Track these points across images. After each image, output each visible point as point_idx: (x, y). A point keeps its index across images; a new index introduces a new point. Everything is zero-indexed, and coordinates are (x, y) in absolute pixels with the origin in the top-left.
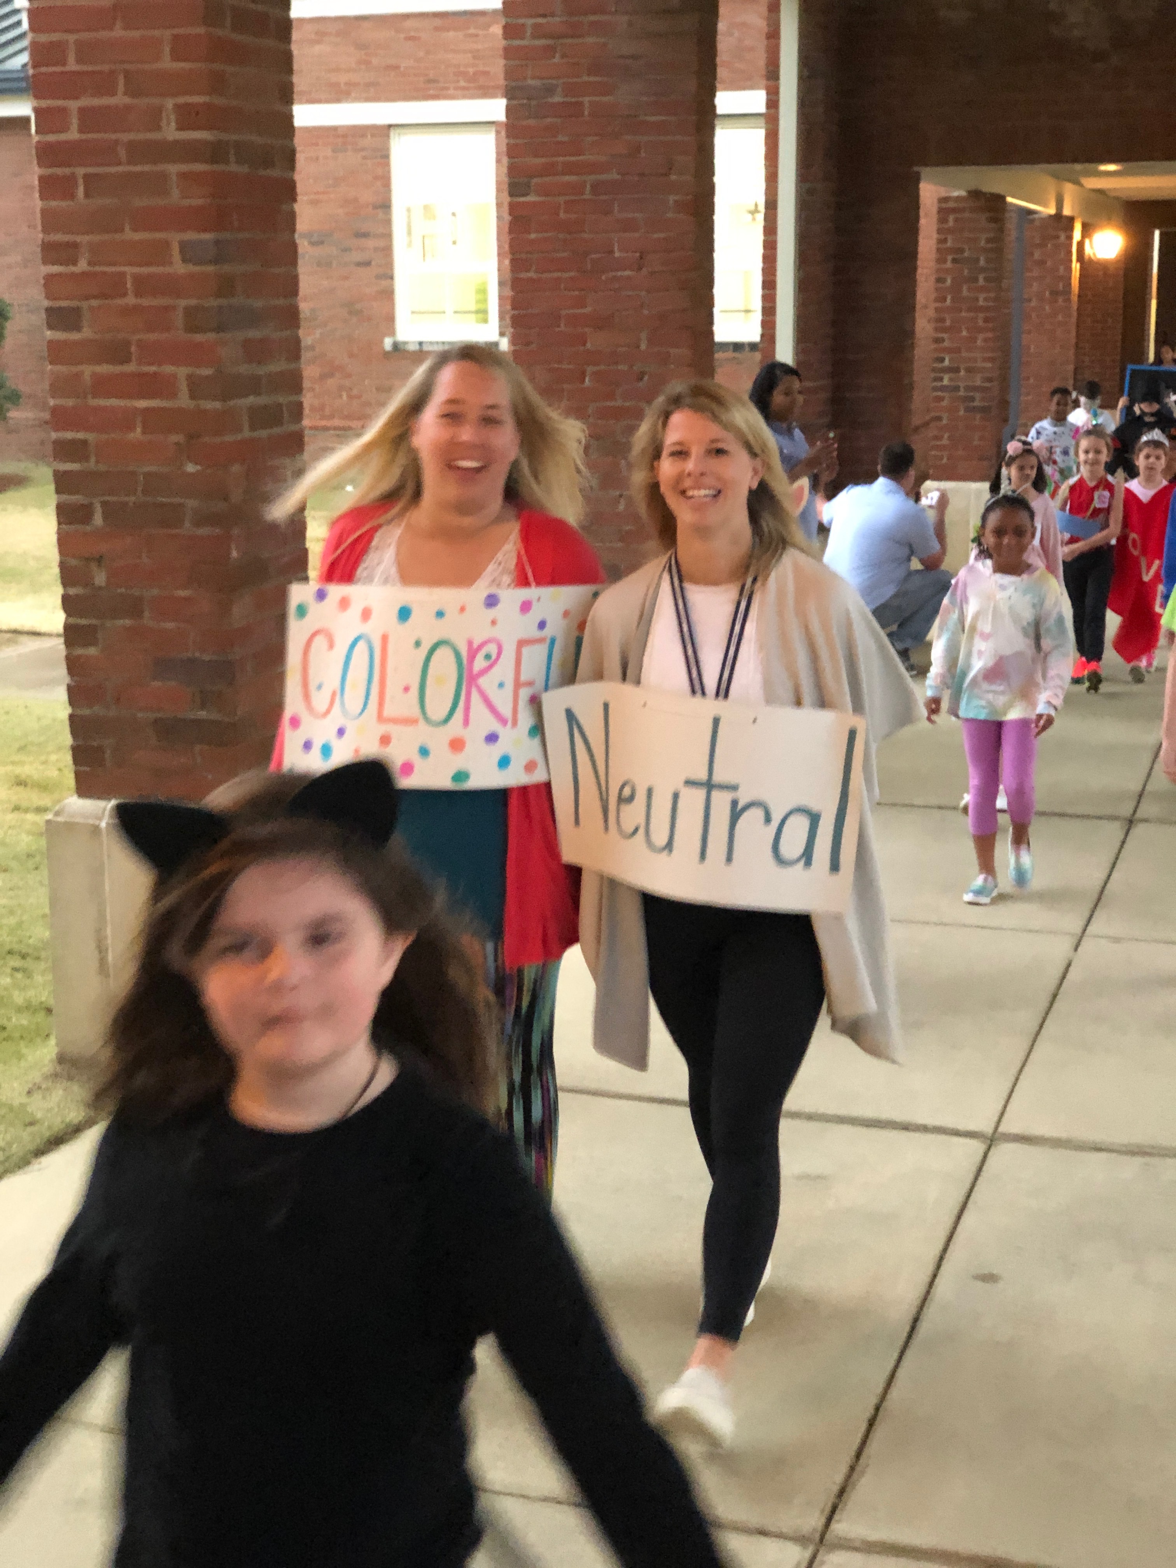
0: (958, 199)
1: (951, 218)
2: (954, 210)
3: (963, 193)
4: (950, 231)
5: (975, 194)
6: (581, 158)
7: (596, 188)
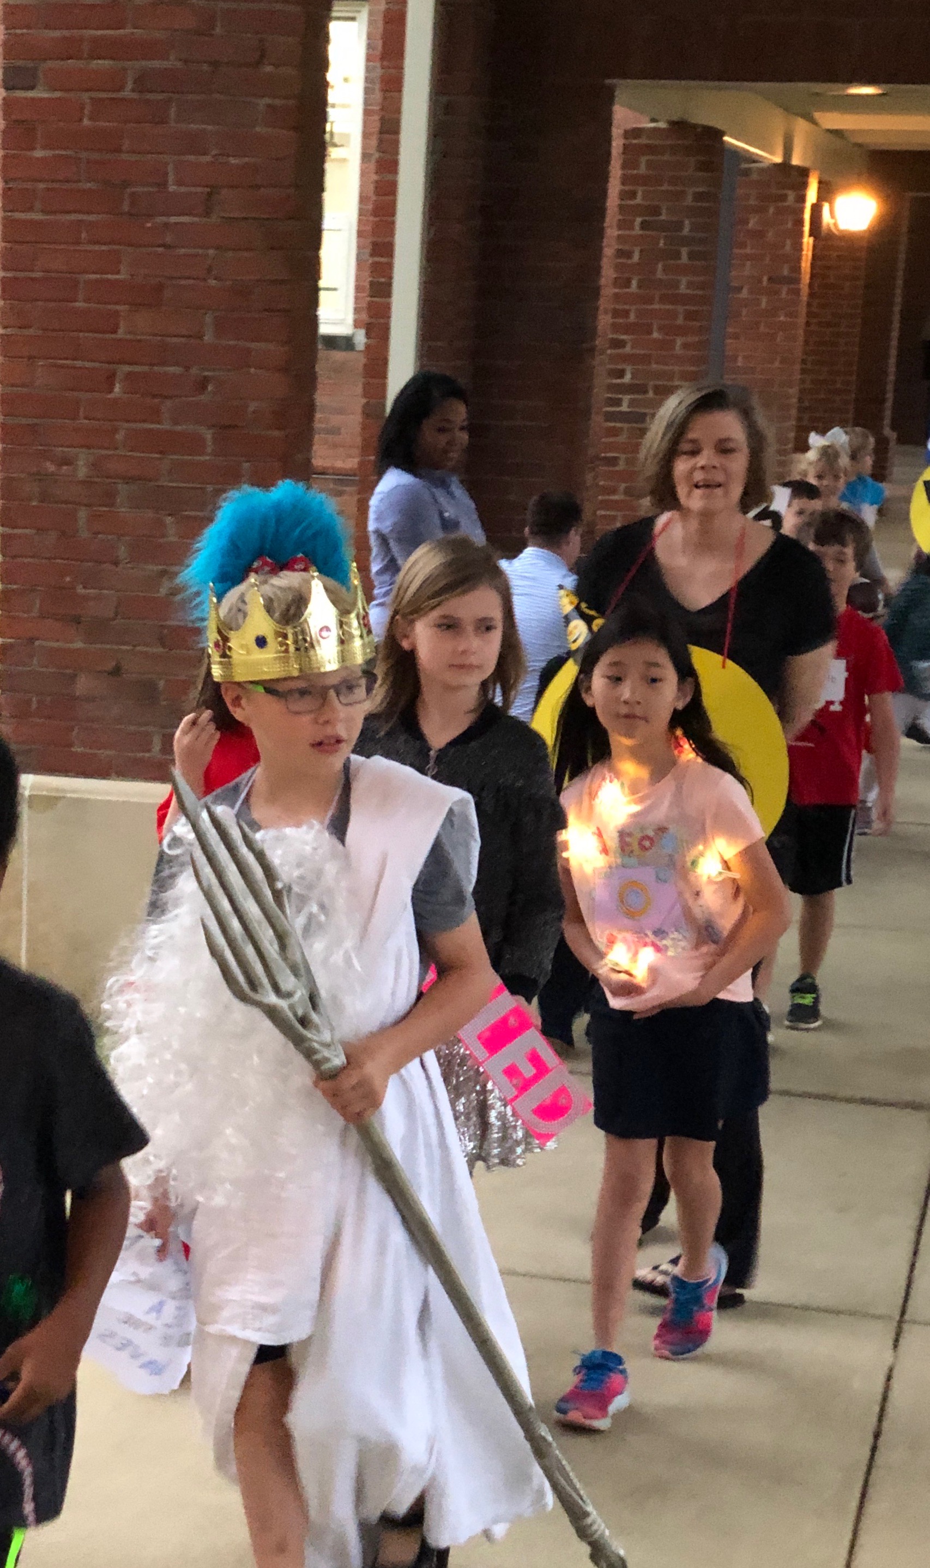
0: (656, 132)
3: (663, 125)
7: (141, 80)
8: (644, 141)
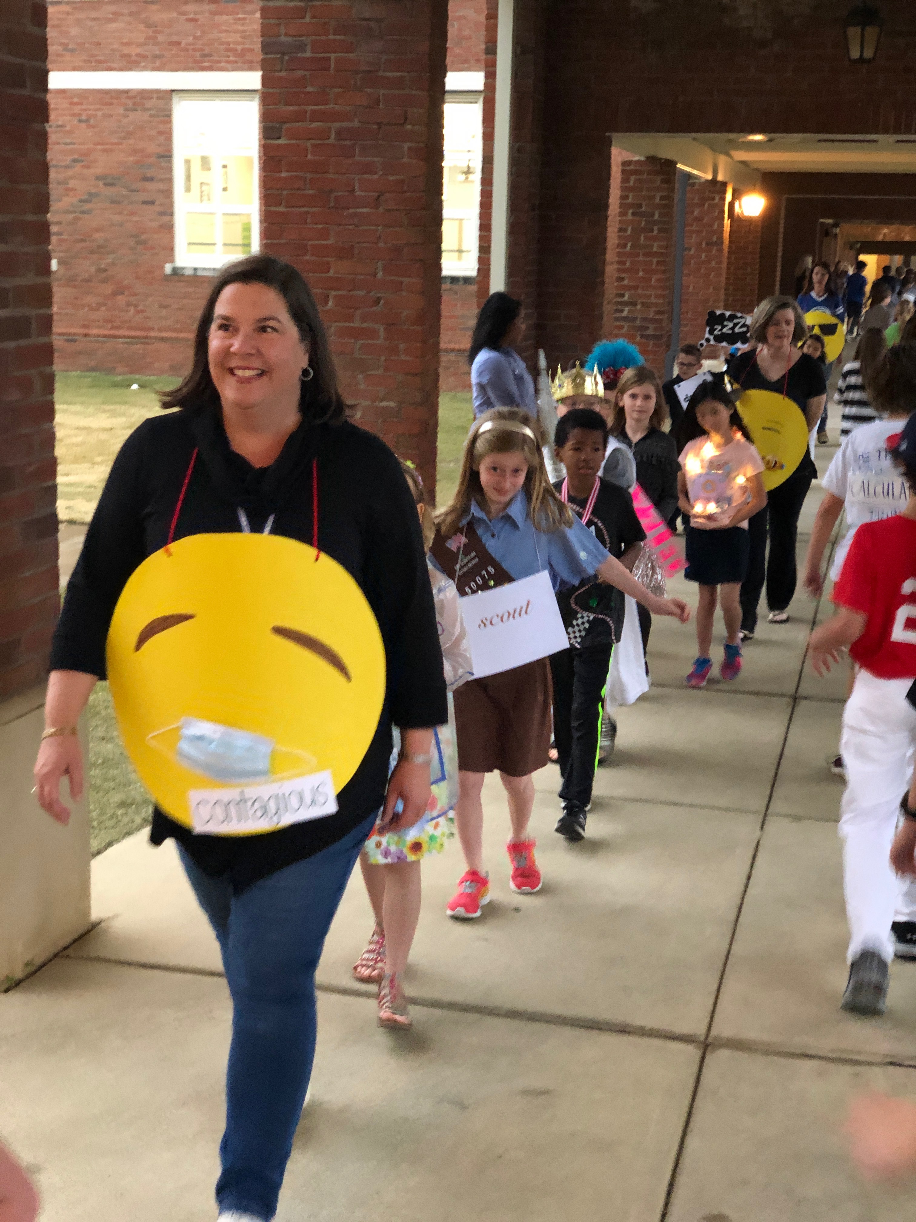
0: (639, 162)
1: (632, 178)
2: (635, 172)
3: (642, 158)
4: (631, 189)
5: (652, 159)
6: (327, 106)
7: (339, 133)
8: (632, 167)
